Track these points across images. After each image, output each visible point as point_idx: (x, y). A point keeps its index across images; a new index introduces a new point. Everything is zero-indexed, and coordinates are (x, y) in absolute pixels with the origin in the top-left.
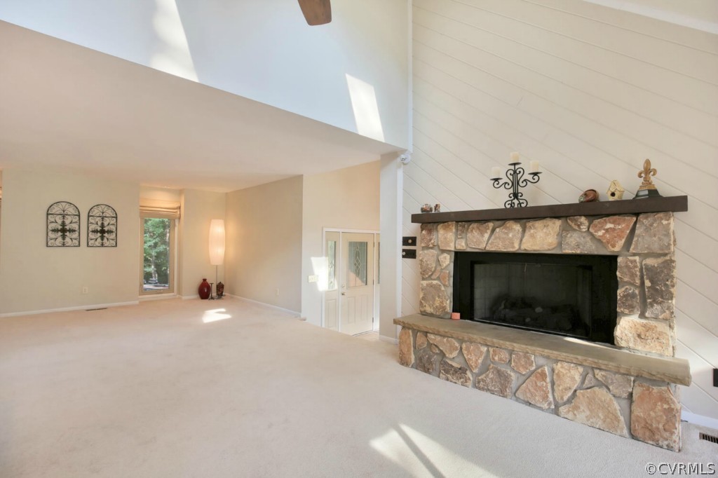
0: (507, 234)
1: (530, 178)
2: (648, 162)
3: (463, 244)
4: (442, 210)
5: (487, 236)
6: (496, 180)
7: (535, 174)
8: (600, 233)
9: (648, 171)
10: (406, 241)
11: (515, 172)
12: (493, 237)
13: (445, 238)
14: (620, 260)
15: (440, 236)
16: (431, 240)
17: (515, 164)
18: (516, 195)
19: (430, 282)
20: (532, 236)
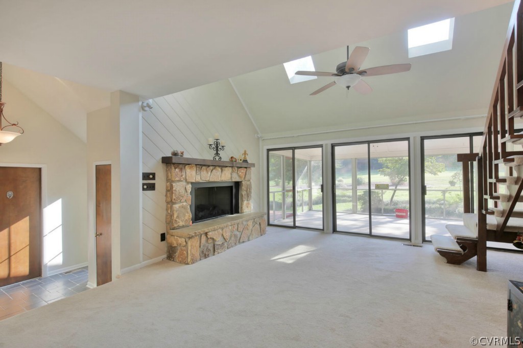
0: (217, 173)
1: (221, 147)
2: (245, 152)
3: (199, 178)
4: (186, 156)
5: (209, 173)
6: (210, 145)
7: (223, 146)
8: (240, 174)
9: (245, 153)
10: (146, 176)
11: (217, 142)
12: (212, 174)
13: (191, 175)
14: (243, 182)
15: (187, 173)
16: (182, 176)
17: (217, 140)
18: (217, 154)
19: (181, 204)
20: (225, 174)
